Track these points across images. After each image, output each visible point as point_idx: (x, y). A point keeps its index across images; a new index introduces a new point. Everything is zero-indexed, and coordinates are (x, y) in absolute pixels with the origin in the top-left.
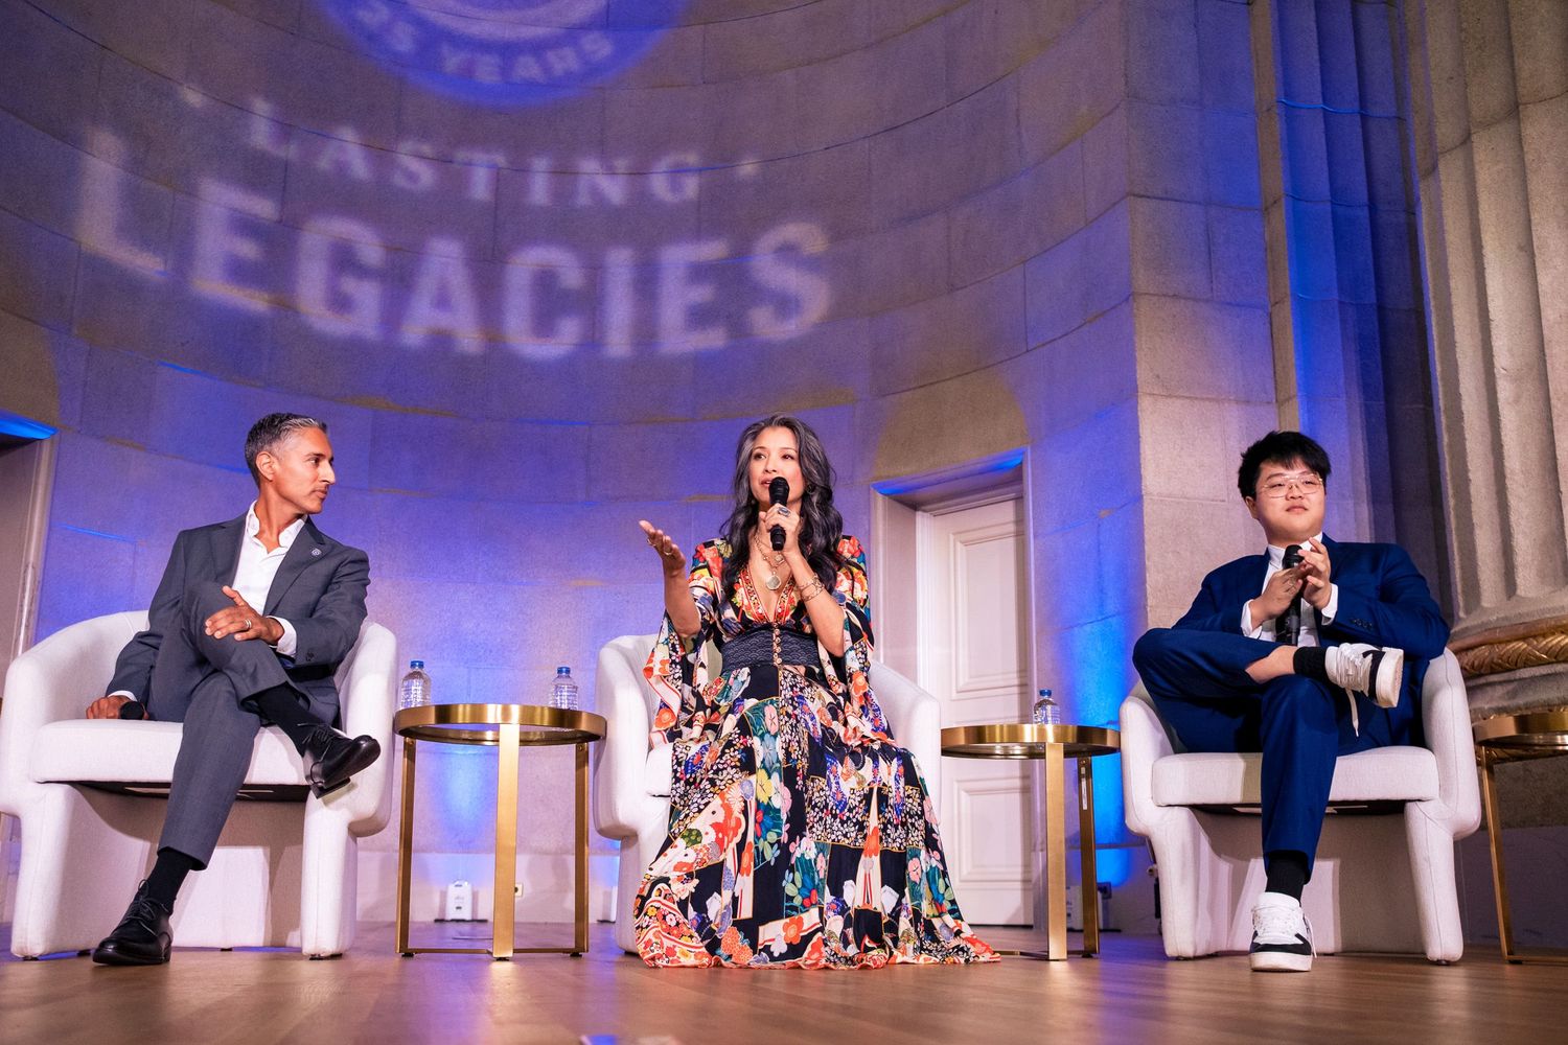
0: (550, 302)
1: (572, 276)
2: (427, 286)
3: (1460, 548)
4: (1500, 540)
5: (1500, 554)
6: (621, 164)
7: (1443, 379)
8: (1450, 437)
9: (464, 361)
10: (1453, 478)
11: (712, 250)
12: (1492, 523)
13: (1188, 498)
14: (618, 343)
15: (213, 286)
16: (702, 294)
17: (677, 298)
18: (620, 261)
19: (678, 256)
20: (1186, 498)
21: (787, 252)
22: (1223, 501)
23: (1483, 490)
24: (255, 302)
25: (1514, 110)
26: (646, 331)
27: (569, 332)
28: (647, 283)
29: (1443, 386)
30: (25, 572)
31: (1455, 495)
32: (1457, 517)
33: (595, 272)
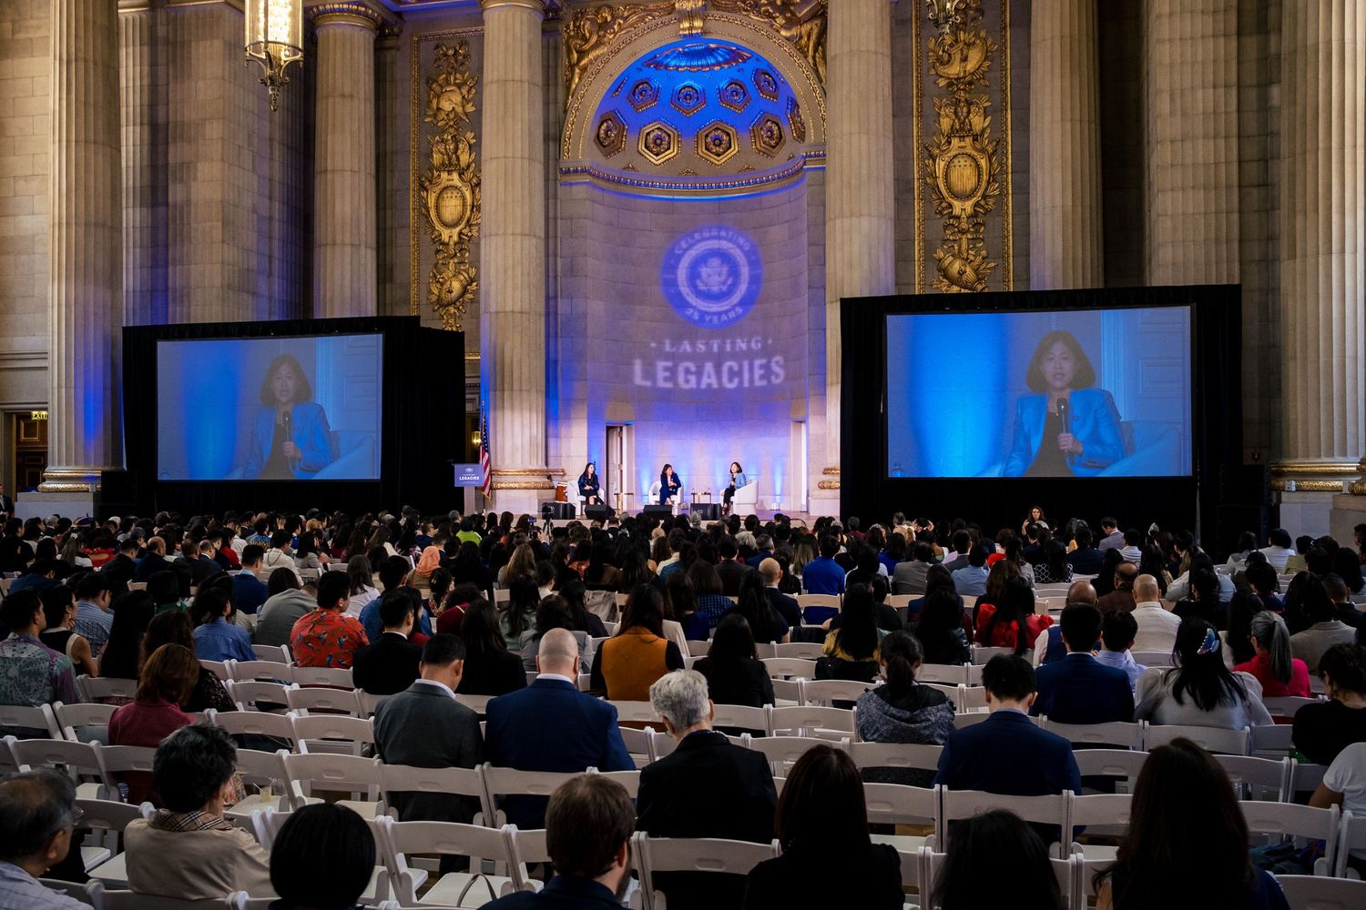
0: (732, 374)
1: (736, 368)
2: (705, 374)
6: (745, 340)
9: (715, 390)
11: (763, 361)
14: (746, 384)
15: (662, 384)
16: (762, 372)
17: (758, 372)
18: (746, 364)
19: (758, 362)
21: (777, 362)
24: (669, 385)
26: (751, 380)
27: (736, 381)
28: (751, 370)
33: (741, 367)
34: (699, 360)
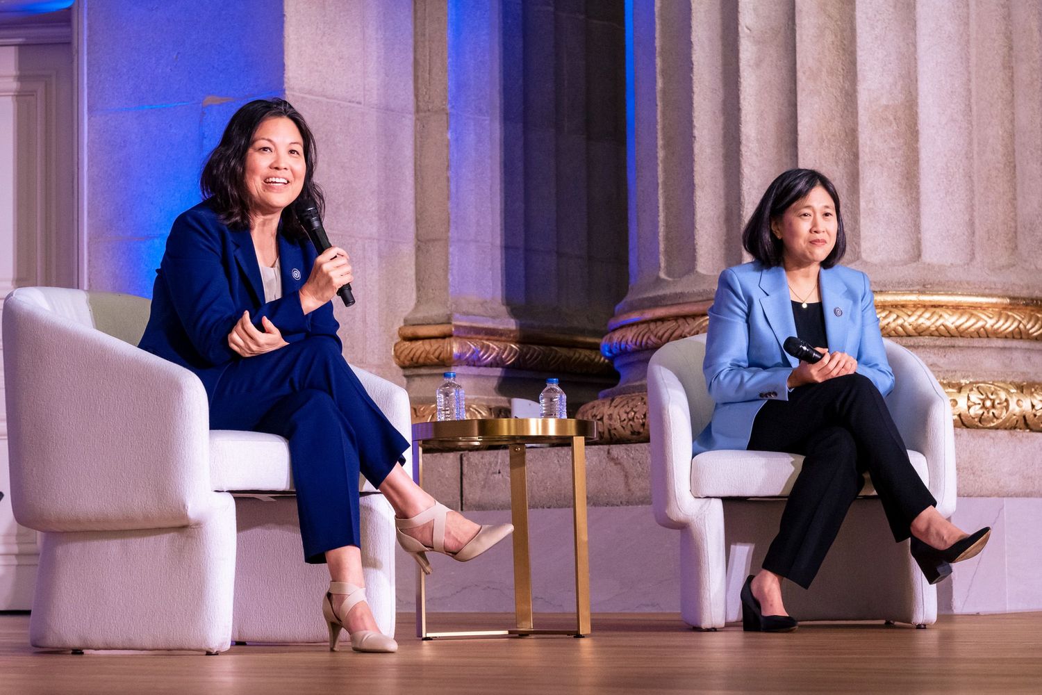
3: (665, 204)
4: (722, 206)
5: (722, 220)
7: (661, 15)
8: (664, 83)
10: (664, 128)
12: (715, 186)
13: (327, 98)
20: (324, 96)
22: (359, 103)
23: (708, 151)
29: (661, 24)
31: (665, 146)
32: (665, 171)
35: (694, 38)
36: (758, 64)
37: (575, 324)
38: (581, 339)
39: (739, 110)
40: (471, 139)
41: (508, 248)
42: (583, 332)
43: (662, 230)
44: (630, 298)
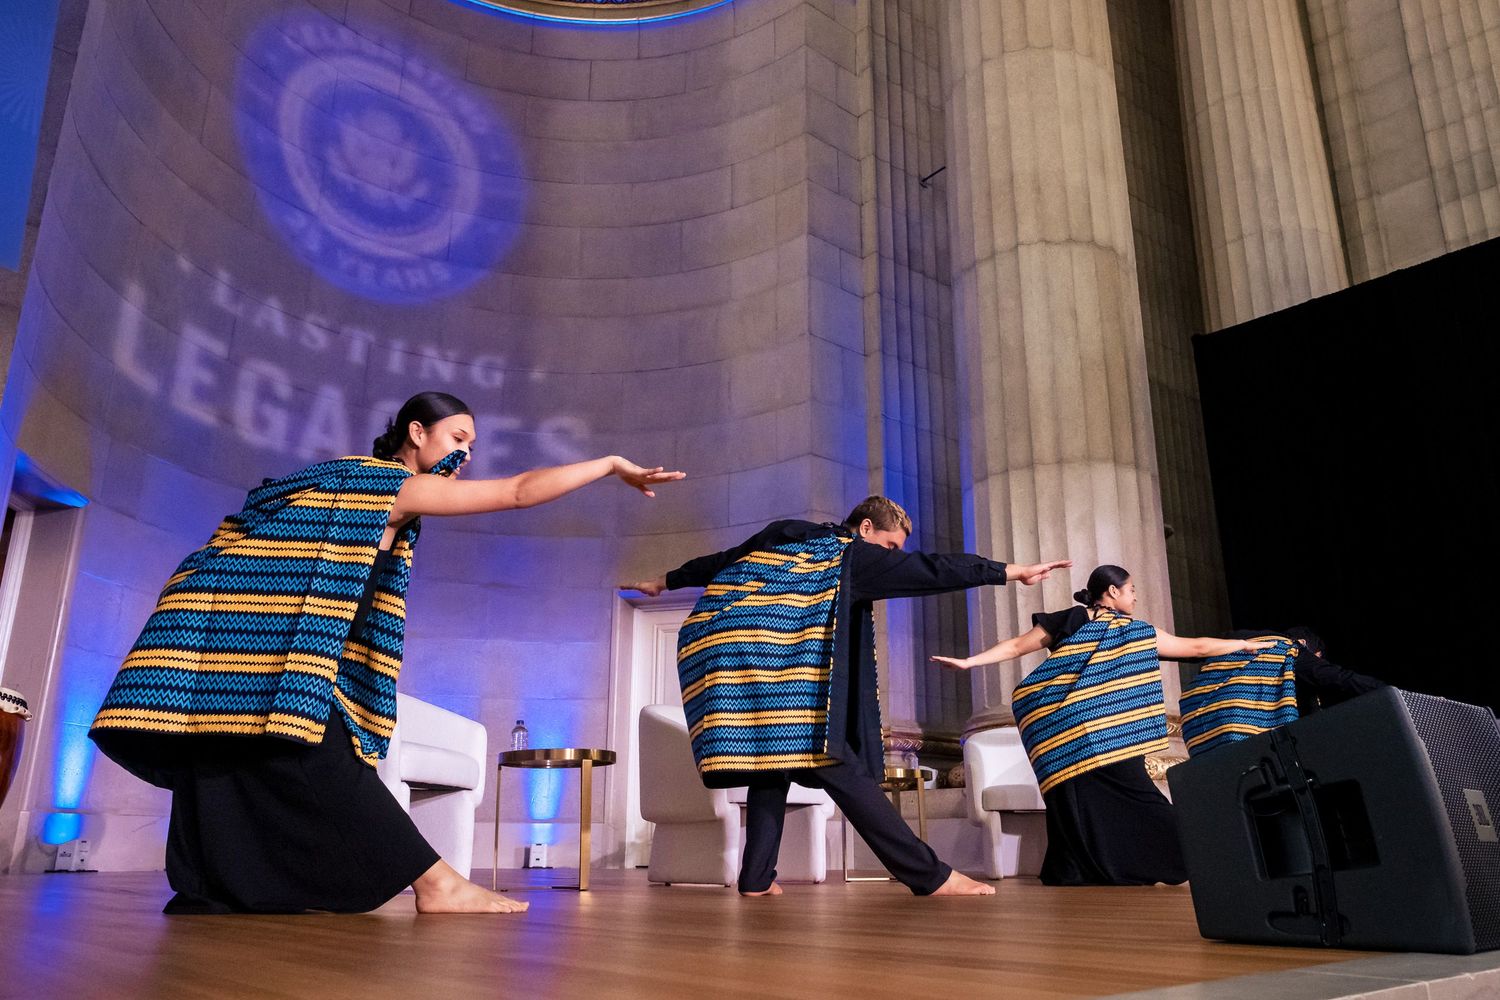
4: (1012, 672)
8: (984, 616)
25: (1031, 465)
30: (60, 606)
34: (309, 371)
35: (996, 595)
36: (1026, 605)
37: (951, 731)
38: (954, 738)
39: (1018, 627)
40: (899, 645)
41: (918, 695)
42: (955, 735)
43: (985, 685)
44: (973, 717)
